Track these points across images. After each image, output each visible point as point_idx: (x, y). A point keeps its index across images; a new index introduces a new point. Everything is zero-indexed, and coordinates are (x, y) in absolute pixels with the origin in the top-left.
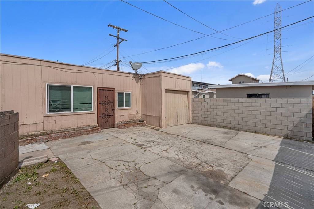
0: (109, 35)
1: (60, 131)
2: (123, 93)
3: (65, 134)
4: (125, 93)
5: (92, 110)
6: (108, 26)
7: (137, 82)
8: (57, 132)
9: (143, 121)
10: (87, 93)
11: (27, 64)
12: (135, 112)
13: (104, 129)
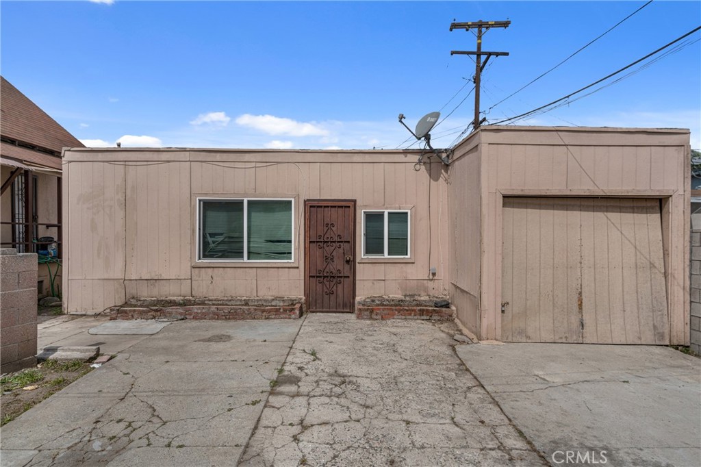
0: (452, 54)
1: (218, 301)
2: (381, 215)
3: (216, 310)
4: (389, 213)
5: (291, 259)
6: (451, 30)
7: (434, 176)
8: (214, 302)
9: (447, 306)
10: (278, 216)
11: (169, 161)
12: (423, 274)
13: (322, 312)
